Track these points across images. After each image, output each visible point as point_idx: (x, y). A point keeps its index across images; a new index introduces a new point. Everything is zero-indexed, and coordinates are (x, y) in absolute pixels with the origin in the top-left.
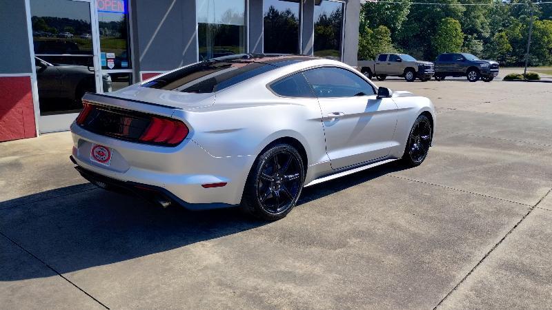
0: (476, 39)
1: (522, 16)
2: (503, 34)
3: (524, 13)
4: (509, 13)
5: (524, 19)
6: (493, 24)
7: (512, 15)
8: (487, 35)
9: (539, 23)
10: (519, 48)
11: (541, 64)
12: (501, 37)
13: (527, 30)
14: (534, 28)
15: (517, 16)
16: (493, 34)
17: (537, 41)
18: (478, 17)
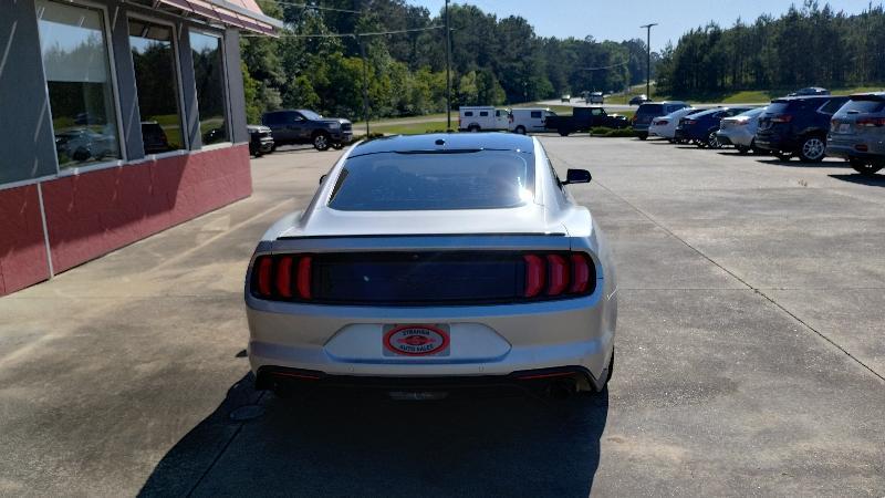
0: (268, 87)
1: (321, 52)
2: (304, 78)
3: (323, 47)
4: (304, 48)
5: (325, 56)
6: (287, 65)
7: (307, 50)
8: (283, 81)
9: (346, 62)
10: (328, 97)
11: (359, 119)
12: (303, 82)
13: (334, 72)
14: (342, 69)
15: (315, 52)
16: (290, 80)
17: (349, 87)
18: (264, 54)
